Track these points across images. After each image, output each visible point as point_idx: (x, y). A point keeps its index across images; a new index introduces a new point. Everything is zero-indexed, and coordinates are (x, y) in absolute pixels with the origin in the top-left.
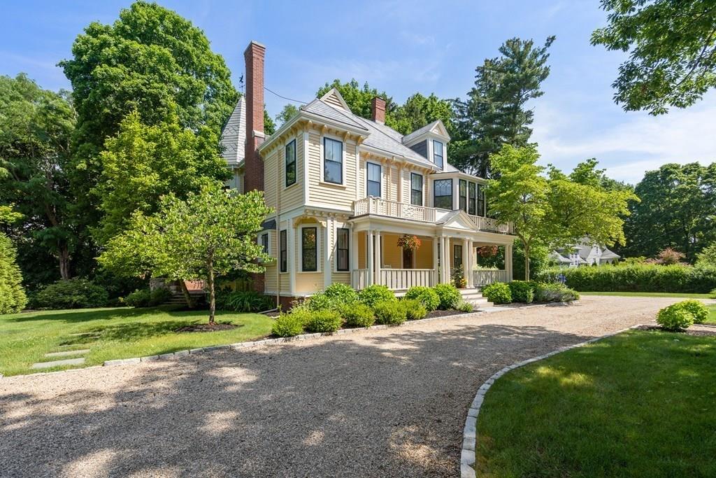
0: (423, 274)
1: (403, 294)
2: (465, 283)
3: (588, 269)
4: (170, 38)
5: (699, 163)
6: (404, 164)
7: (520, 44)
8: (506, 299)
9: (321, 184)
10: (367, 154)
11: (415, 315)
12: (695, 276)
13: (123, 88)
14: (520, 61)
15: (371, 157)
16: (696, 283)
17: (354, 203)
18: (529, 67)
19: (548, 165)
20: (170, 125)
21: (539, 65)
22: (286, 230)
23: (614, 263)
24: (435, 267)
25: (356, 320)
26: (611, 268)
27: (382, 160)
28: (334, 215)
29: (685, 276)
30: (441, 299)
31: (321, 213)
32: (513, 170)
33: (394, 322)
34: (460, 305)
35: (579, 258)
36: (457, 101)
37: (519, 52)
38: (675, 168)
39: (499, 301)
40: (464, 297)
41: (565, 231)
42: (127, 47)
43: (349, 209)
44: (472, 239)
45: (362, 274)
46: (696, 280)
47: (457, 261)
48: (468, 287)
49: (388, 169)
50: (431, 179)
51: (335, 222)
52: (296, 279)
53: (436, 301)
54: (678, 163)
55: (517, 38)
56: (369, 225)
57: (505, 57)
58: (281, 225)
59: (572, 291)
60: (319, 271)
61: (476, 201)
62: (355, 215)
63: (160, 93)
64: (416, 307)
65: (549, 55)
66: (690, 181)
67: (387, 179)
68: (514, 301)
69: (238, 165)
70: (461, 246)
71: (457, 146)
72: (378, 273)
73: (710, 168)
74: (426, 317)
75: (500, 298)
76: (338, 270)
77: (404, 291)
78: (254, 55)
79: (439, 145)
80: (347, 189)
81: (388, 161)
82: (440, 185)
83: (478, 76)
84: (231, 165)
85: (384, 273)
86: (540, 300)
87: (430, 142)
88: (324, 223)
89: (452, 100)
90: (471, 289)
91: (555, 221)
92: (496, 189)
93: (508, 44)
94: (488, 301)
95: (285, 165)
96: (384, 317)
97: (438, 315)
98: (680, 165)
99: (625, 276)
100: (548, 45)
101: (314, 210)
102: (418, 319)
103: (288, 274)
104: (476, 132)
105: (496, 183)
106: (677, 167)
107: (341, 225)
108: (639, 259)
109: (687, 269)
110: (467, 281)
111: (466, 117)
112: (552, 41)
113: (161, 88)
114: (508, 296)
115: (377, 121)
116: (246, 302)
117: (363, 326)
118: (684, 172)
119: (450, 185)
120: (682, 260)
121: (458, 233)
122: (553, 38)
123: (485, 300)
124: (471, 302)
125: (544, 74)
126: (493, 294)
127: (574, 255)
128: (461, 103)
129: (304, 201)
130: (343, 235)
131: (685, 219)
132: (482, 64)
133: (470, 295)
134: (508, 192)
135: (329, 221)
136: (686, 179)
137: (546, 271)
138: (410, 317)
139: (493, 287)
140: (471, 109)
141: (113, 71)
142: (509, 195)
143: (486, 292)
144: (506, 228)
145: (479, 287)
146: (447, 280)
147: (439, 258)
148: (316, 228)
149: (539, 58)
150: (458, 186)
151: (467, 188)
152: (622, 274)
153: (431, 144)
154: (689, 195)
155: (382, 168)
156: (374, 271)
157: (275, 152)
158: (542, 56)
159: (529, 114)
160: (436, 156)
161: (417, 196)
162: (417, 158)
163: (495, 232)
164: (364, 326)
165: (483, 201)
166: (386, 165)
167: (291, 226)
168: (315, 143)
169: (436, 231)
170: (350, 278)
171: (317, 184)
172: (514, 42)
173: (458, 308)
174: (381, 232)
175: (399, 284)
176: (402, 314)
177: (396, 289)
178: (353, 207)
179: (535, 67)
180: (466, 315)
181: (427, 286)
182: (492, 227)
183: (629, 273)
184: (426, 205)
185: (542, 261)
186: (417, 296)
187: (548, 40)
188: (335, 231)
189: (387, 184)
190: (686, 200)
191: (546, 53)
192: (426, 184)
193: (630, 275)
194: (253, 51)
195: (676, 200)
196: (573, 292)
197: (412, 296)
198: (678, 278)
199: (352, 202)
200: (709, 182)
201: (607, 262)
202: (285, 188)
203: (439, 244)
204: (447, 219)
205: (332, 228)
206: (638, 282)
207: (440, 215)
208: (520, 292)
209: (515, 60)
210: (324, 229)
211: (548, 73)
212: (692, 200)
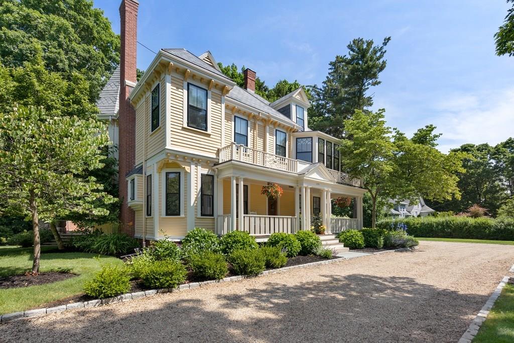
0: (285, 220)
1: (266, 240)
2: (324, 230)
3: (415, 220)
4: (72, 12)
5: (489, 144)
6: (269, 120)
7: (363, 43)
8: (360, 245)
9: (184, 129)
10: (234, 107)
11: (275, 264)
12: (499, 227)
13: (21, 50)
14: (363, 56)
15: (239, 111)
16: (500, 231)
17: (218, 151)
18: (371, 61)
19: (394, 129)
20: (34, 67)
21: (378, 59)
22: (151, 175)
23: (434, 215)
24: (296, 215)
25: (205, 272)
26: (433, 220)
27: (249, 115)
28: (198, 160)
29: (490, 227)
30: (302, 245)
31: (184, 158)
32: (365, 131)
33: (251, 272)
34: (320, 251)
35: (405, 212)
36: (314, 87)
37: (363, 49)
38: (472, 147)
39: (353, 246)
40: (323, 243)
41: (409, 185)
42: (28, 15)
43: (214, 156)
44: (330, 190)
45: (226, 219)
46: (499, 229)
47: (316, 209)
48: (326, 233)
49: (255, 124)
50: (293, 137)
51: (199, 168)
52: (160, 223)
53: (297, 246)
54: (473, 144)
55: (361, 38)
56: (231, 171)
57: (351, 53)
58: (148, 170)
59: (412, 237)
60: (182, 215)
61: (333, 159)
62: (220, 162)
63: (57, 57)
64: (276, 255)
65: (386, 51)
66: (482, 156)
67: (254, 133)
68: (367, 247)
69: (115, 116)
70: (319, 198)
71: (314, 121)
72: (241, 219)
73: (496, 147)
74: (287, 265)
75: (355, 244)
76: (202, 215)
77: (267, 236)
78: (127, 8)
79: (301, 109)
80: (211, 136)
81: (254, 117)
82: (302, 142)
83: (331, 69)
84: (109, 116)
85: (247, 219)
86: (390, 246)
87: (293, 106)
88: (187, 168)
89: (311, 86)
90: (329, 235)
91: (400, 177)
92: (349, 148)
93: (354, 42)
94: (344, 247)
95: (151, 109)
96: (239, 266)
97: (299, 263)
98: (474, 145)
99: (443, 226)
100: (385, 44)
101: (176, 154)
102: (278, 268)
103: (153, 218)
104: (329, 111)
105: (350, 143)
106: (473, 146)
107: (205, 171)
108: (449, 213)
109: (492, 222)
110: (325, 227)
111: (322, 100)
112: (388, 41)
113: (59, 53)
114: (361, 242)
115: (248, 89)
116: (111, 245)
117: (214, 279)
118: (478, 150)
119: (310, 143)
120: (486, 214)
121: (318, 183)
122: (389, 39)
123: (342, 245)
124: (331, 247)
125: (382, 66)
126: (348, 240)
127: (402, 209)
128: (318, 89)
129: (165, 145)
130: (208, 182)
131: (478, 184)
132: (334, 60)
133: (328, 242)
134: (361, 149)
135: (193, 167)
136: (480, 155)
137: (382, 220)
138: (269, 266)
139: (348, 234)
140: (326, 93)
141: (11, 33)
142: (361, 153)
143: (342, 238)
144: (357, 183)
145: (336, 234)
146: (308, 227)
147: (300, 208)
148: (179, 173)
149: (378, 54)
150: (317, 144)
151: (325, 146)
152: (442, 224)
153: (294, 108)
154: (482, 167)
155: (249, 122)
156: (237, 217)
157: (143, 100)
158: (380, 53)
159: (370, 98)
160: (298, 119)
161: (281, 150)
162: (282, 117)
163: (350, 185)
164: (216, 279)
165: (338, 159)
166: (252, 120)
167: (155, 170)
168: (179, 87)
169: (297, 181)
170: (214, 223)
171: (181, 128)
172: (359, 41)
173: (318, 254)
174: (244, 179)
175: (263, 230)
176: (260, 264)
177: (259, 235)
178: (218, 153)
179: (375, 60)
180: (327, 262)
181: (289, 233)
182: (347, 181)
183: (447, 223)
184: (289, 157)
185: (380, 213)
186: (278, 242)
187: (385, 40)
188: (199, 176)
189: (254, 138)
190: (480, 170)
191: (383, 50)
192: (289, 141)
193: (447, 225)
194: (126, 4)
195: (472, 171)
196: (414, 238)
197: (273, 243)
198: (485, 228)
199: (217, 149)
200: (496, 157)
201: (429, 214)
202: (151, 133)
203: (300, 195)
204: (308, 170)
205: (195, 175)
206: (454, 230)
207: (301, 167)
208: (371, 239)
209: (360, 55)
210: (188, 174)
211: (385, 66)
212: (484, 170)
